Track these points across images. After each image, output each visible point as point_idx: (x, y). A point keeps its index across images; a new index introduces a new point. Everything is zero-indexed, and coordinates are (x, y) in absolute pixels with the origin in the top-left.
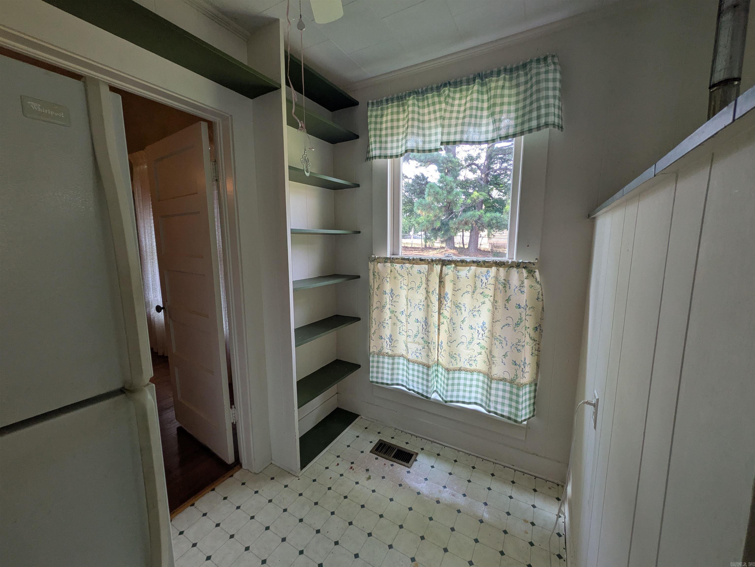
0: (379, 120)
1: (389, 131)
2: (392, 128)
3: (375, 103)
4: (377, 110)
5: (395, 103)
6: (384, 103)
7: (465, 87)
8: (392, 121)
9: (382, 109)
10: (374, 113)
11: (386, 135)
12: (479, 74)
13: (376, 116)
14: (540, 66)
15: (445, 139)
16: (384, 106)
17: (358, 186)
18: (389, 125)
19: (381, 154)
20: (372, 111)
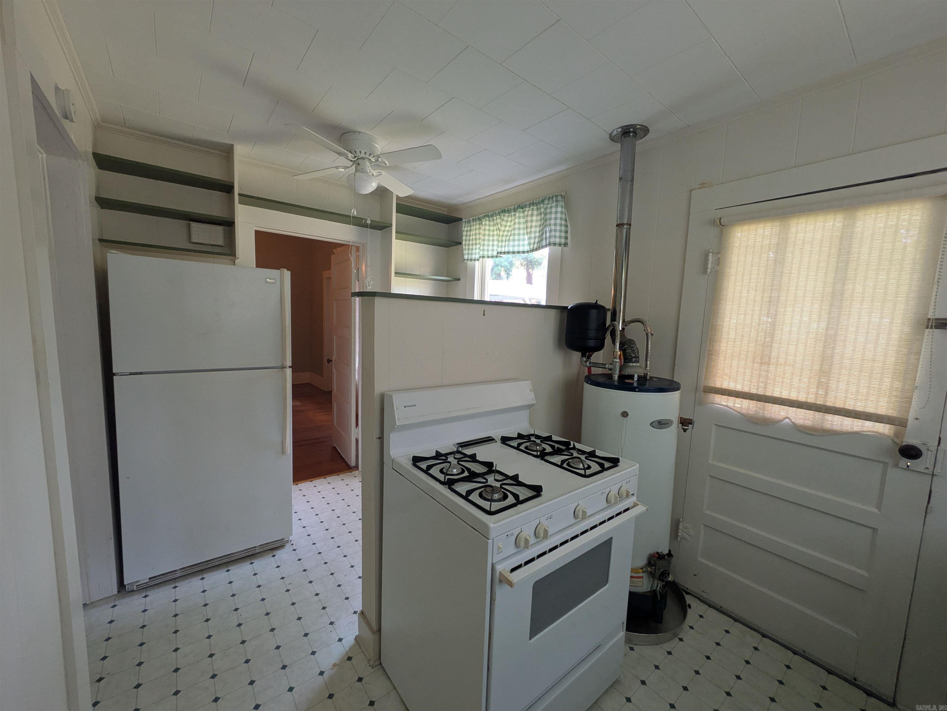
0: (469, 233)
1: (474, 242)
2: (476, 239)
3: (467, 222)
4: (468, 226)
5: (478, 222)
6: (472, 222)
7: (513, 213)
8: (476, 234)
9: (470, 226)
10: (466, 229)
11: (472, 245)
12: (519, 205)
13: (467, 231)
14: (550, 202)
15: (499, 250)
16: (472, 224)
17: (459, 280)
18: (474, 237)
19: (468, 258)
20: (465, 227)
